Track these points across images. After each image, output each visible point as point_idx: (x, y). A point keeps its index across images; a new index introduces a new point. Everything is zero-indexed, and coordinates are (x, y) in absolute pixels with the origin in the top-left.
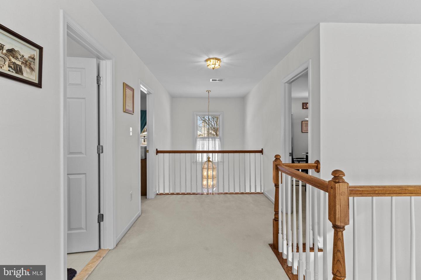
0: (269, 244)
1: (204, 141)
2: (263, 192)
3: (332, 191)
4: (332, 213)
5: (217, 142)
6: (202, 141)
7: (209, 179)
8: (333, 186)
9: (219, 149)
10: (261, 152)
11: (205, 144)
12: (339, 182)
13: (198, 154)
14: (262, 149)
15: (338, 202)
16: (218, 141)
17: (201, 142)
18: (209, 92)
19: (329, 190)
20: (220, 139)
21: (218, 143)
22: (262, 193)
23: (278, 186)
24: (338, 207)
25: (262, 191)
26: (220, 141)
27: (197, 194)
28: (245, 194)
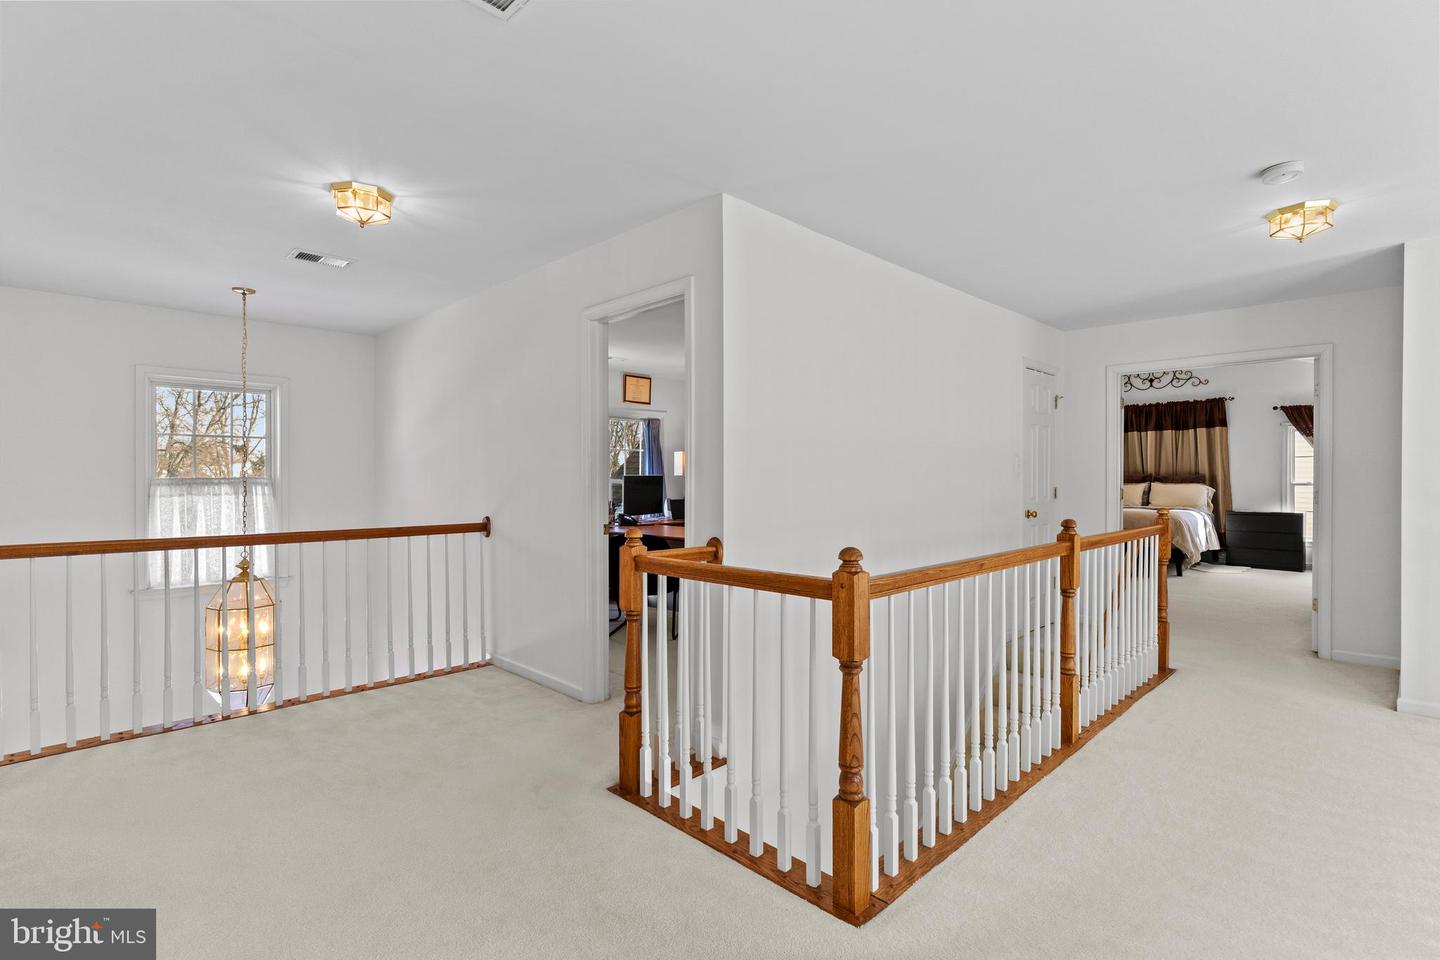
0: (609, 789)
1: (195, 498)
2: (490, 659)
3: (843, 594)
4: (844, 639)
5: (260, 498)
6: (181, 495)
7: (232, 656)
8: (846, 583)
9: (267, 529)
10: (484, 527)
11: (200, 507)
12: (857, 573)
13: (202, 551)
14: (488, 518)
15: (856, 615)
16: (264, 494)
17: (176, 499)
18: (244, 294)
19: (834, 593)
20: (273, 485)
21: (265, 504)
22: (488, 664)
23: (637, 615)
24: (856, 623)
25: (488, 657)
26: (274, 495)
27: (169, 730)
28: (432, 676)
